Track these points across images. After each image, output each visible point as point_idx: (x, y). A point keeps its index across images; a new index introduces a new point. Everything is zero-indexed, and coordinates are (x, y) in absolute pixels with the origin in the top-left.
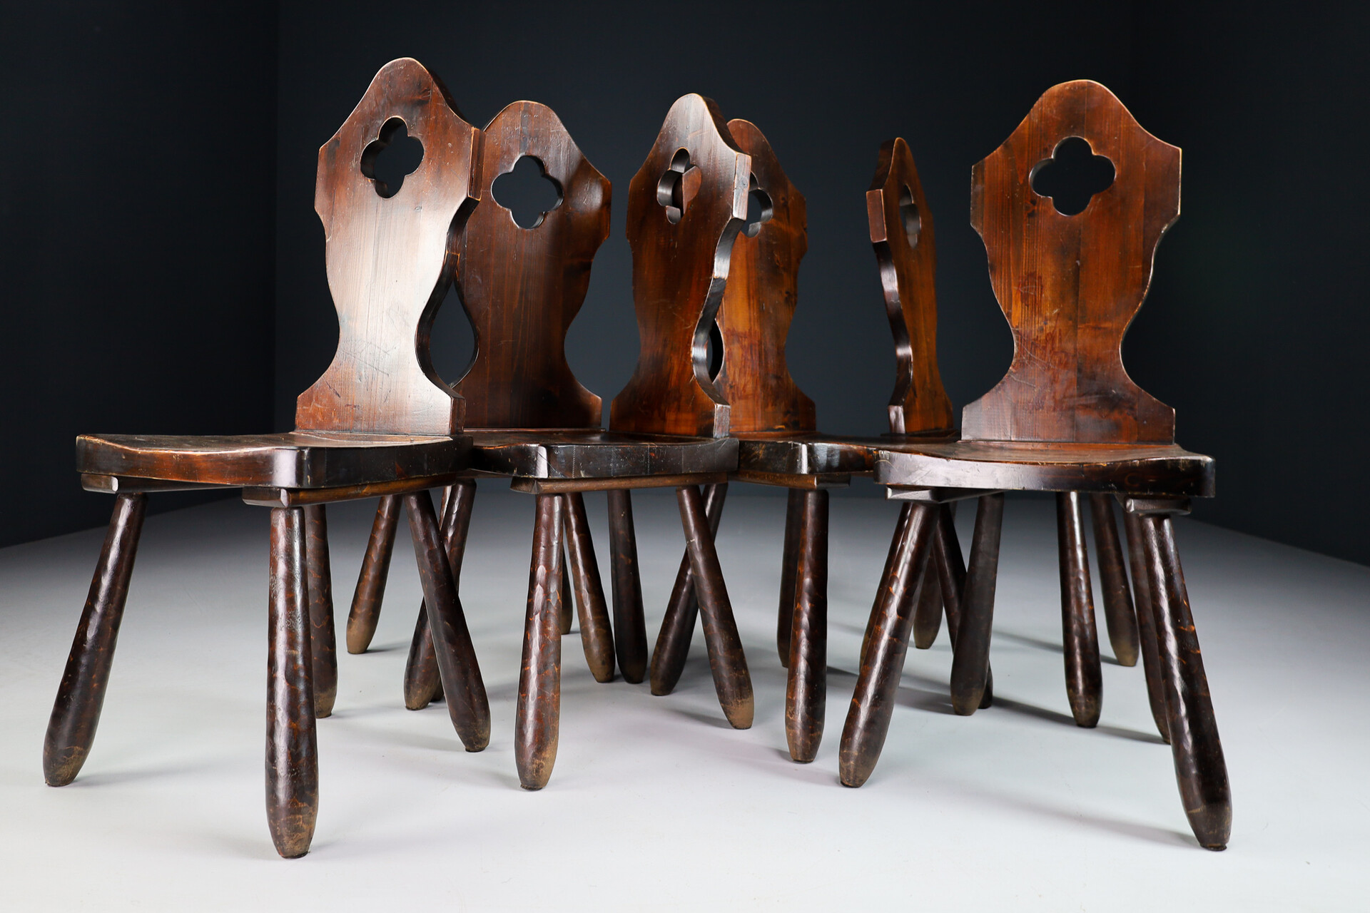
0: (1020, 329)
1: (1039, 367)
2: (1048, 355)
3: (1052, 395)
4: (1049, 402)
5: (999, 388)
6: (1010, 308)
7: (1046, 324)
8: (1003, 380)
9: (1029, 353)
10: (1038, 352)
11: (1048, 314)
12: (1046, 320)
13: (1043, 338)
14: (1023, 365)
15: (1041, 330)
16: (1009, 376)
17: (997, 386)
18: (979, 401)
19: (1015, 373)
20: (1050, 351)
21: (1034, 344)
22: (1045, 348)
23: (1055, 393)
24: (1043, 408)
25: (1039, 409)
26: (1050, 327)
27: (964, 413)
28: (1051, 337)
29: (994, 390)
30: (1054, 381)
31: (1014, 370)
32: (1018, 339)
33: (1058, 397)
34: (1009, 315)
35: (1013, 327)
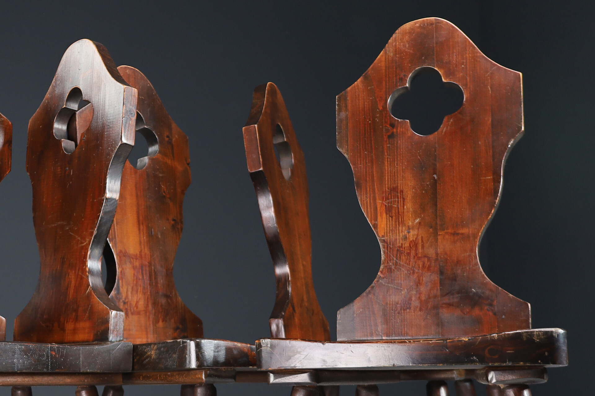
0: (385, 238)
1: (404, 271)
2: (412, 260)
3: (418, 296)
4: (415, 303)
5: (370, 292)
6: (376, 219)
7: (409, 233)
8: (373, 285)
9: (395, 259)
10: (403, 258)
11: (411, 223)
12: (409, 228)
13: (407, 245)
14: (390, 270)
15: (405, 238)
16: (378, 281)
17: (367, 290)
18: (351, 305)
19: (383, 278)
20: (414, 257)
21: (400, 251)
22: (409, 254)
23: (420, 294)
24: (410, 308)
25: (406, 309)
26: (413, 235)
27: (339, 317)
28: (414, 244)
29: (364, 294)
30: (418, 283)
31: (382, 276)
32: (384, 248)
33: (423, 298)
34: (375, 226)
35: (379, 237)
